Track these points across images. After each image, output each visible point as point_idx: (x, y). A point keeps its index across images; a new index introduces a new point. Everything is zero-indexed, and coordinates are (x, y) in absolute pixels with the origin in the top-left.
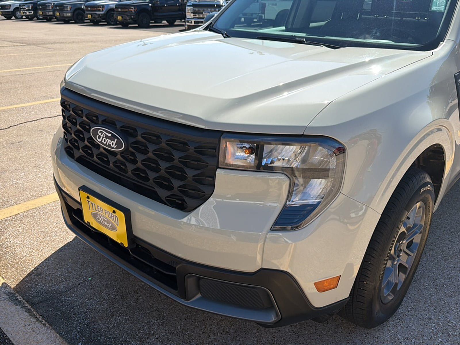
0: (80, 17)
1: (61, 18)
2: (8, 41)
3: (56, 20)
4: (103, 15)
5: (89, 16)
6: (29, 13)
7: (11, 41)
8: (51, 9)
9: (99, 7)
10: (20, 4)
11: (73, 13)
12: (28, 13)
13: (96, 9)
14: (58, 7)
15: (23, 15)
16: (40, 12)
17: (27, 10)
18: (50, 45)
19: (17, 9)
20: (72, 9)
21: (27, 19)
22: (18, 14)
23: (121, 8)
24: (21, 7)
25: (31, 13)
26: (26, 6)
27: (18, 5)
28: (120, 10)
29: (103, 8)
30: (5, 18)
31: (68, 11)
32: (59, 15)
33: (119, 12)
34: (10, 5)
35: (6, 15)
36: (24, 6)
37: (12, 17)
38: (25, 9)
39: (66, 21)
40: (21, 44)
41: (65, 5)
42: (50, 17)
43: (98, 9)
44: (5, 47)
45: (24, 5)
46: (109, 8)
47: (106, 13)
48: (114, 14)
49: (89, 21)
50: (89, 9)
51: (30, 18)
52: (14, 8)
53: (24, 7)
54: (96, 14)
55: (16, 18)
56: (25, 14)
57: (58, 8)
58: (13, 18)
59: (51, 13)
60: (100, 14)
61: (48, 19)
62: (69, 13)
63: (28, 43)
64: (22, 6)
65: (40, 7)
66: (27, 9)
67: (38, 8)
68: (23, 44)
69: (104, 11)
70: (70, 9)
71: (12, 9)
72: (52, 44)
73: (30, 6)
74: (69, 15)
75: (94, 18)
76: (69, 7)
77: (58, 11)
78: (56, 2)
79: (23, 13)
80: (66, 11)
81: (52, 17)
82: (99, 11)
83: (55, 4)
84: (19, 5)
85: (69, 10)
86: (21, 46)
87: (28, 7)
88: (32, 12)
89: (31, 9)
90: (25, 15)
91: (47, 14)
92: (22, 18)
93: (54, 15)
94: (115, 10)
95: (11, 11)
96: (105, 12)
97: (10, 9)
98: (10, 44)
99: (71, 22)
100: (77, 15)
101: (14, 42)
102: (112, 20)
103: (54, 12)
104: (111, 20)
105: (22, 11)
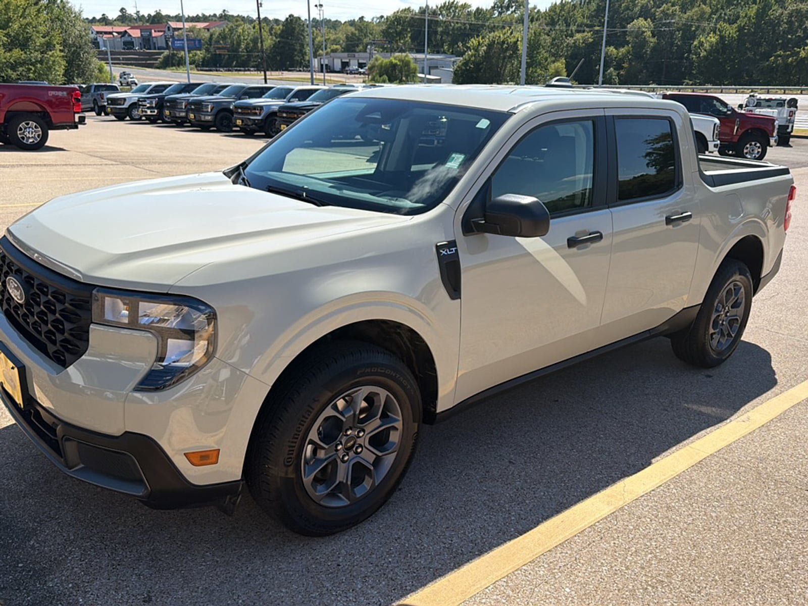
0: (225, 122)
1: (197, 123)
2: (97, 157)
3: (189, 124)
4: (260, 121)
5: (239, 122)
6: (151, 112)
7: (101, 157)
8: (184, 107)
9: (255, 109)
10: (139, 98)
11: (216, 115)
12: (149, 112)
13: (249, 111)
14: (194, 105)
15: (141, 114)
16: (167, 112)
17: (148, 108)
18: (157, 165)
19: (134, 105)
20: (213, 111)
21: (147, 122)
22: (136, 113)
23: (286, 113)
24: (140, 103)
25: (154, 112)
26: (148, 101)
27: (135, 100)
28: (284, 115)
29: (261, 110)
30: (115, 119)
31: (208, 112)
32: (193, 117)
33: (284, 117)
34: (125, 99)
35: (116, 113)
36: (145, 101)
37: (126, 117)
38: (146, 106)
39: (204, 127)
40: (114, 163)
41: (203, 103)
42: (182, 119)
43: (254, 111)
44: (86, 166)
45: (145, 99)
46: (271, 110)
47: (264, 118)
48: (276, 120)
49: (238, 129)
50: (240, 111)
51: (152, 120)
52: (129, 104)
53: (144, 103)
54: (249, 119)
55: (132, 119)
56: (144, 113)
57: (193, 107)
58: (128, 118)
59: (183, 114)
60: (254, 120)
61: (179, 123)
62: (209, 115)
63: (125, 161)
64: (141, 101)
65: (168, 104)
66: (148, 105)
67: (165, 104)
68: (116, 161)
69: (262, 115)
70: (211, 110)
71: (126, 106)
72: (159, 163)
73: (154, 102)
74: (209, 118)
75: (245, 125)
76: (210, 107)
77: (193, 111)
78: (192, 98)
79: (142, 111)
80: (205, 112)
81: (185, 120)
82: (255, 114)
83: (190, 101)
84: (137, 99)
85: (209, 110)
86: (112, 164)
87: (151, 103)
88: (156, 111)
89: (154, 105)
90: (144, 116)
91: (178, 115)
92: (140, 119)
93: (186, 117)
94: (278, 114)
95: (126, 108)
96: (264, 116)
97: (123, 104)
98: (98, 161)
99: (212, 129)
100: (222, 119)
101: (105, 159)
102: (273, 130)
103: (187, 112)
104: (271, 130)
105: (140, 109)
